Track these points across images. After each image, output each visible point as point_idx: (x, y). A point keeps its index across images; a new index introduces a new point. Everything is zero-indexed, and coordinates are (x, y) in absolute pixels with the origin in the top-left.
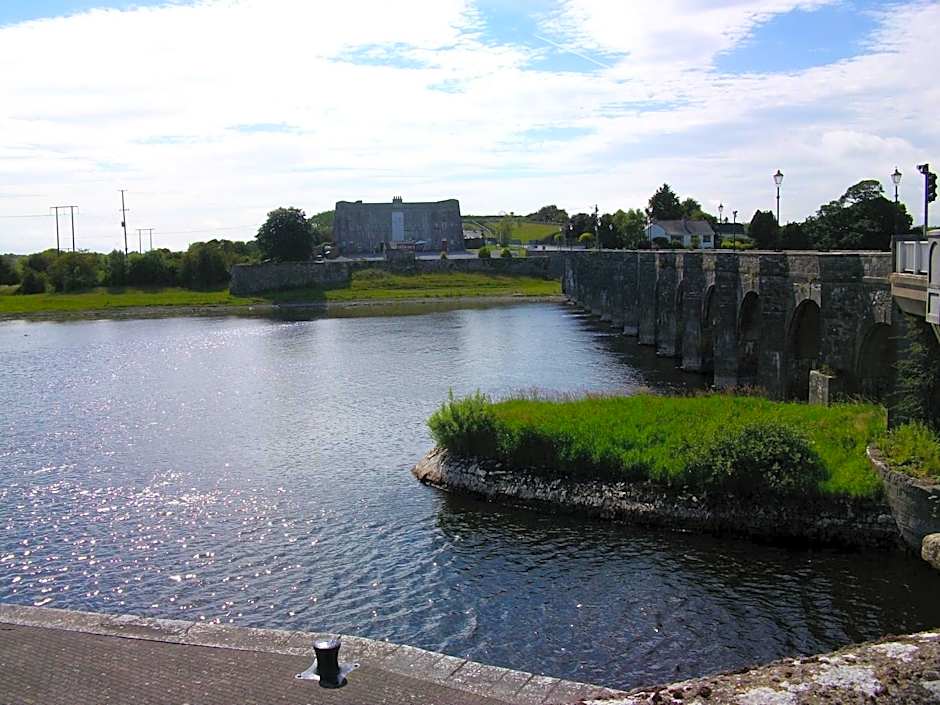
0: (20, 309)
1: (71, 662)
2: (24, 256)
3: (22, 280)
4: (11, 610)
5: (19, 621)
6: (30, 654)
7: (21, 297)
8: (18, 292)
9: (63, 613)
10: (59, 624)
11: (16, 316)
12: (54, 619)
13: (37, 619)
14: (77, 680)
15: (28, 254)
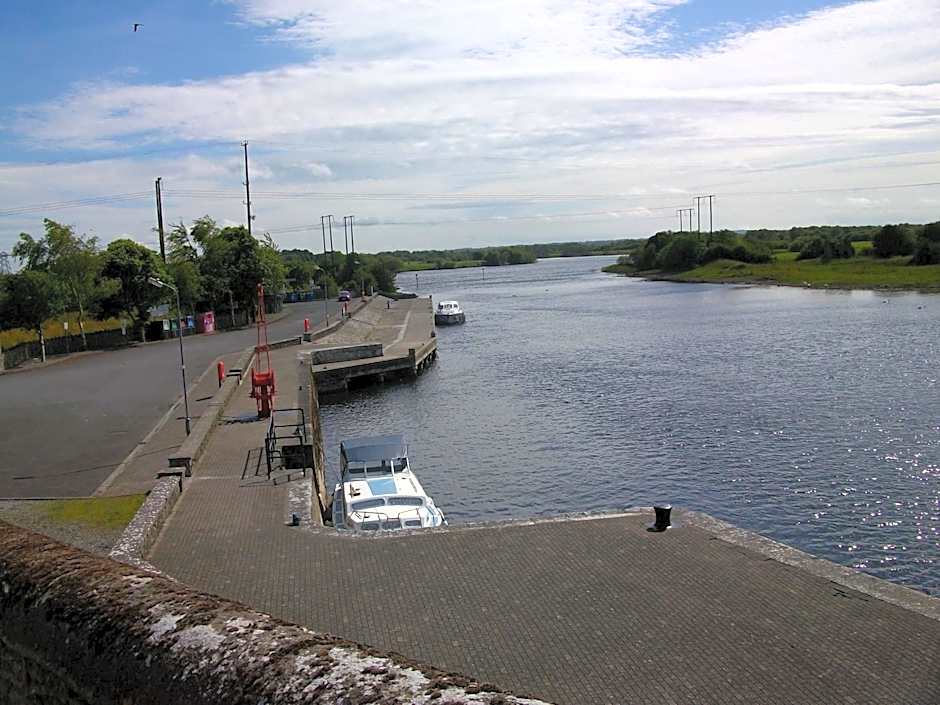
0: (912, 280)
1: (924, 649)
2: (920, 225)
3: (916, 251)
4: (871, 582)
5: (877, 595)
6: (884, 630)
7: (913, 268)
8: (911, 263)
9: (923, 598)
10: (918, 607)
11: (908, 287)
12: (913, 601)
13: (895, 597)
14: (928, 669)
15: (923, 224)
